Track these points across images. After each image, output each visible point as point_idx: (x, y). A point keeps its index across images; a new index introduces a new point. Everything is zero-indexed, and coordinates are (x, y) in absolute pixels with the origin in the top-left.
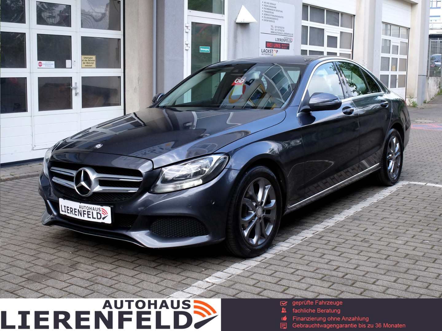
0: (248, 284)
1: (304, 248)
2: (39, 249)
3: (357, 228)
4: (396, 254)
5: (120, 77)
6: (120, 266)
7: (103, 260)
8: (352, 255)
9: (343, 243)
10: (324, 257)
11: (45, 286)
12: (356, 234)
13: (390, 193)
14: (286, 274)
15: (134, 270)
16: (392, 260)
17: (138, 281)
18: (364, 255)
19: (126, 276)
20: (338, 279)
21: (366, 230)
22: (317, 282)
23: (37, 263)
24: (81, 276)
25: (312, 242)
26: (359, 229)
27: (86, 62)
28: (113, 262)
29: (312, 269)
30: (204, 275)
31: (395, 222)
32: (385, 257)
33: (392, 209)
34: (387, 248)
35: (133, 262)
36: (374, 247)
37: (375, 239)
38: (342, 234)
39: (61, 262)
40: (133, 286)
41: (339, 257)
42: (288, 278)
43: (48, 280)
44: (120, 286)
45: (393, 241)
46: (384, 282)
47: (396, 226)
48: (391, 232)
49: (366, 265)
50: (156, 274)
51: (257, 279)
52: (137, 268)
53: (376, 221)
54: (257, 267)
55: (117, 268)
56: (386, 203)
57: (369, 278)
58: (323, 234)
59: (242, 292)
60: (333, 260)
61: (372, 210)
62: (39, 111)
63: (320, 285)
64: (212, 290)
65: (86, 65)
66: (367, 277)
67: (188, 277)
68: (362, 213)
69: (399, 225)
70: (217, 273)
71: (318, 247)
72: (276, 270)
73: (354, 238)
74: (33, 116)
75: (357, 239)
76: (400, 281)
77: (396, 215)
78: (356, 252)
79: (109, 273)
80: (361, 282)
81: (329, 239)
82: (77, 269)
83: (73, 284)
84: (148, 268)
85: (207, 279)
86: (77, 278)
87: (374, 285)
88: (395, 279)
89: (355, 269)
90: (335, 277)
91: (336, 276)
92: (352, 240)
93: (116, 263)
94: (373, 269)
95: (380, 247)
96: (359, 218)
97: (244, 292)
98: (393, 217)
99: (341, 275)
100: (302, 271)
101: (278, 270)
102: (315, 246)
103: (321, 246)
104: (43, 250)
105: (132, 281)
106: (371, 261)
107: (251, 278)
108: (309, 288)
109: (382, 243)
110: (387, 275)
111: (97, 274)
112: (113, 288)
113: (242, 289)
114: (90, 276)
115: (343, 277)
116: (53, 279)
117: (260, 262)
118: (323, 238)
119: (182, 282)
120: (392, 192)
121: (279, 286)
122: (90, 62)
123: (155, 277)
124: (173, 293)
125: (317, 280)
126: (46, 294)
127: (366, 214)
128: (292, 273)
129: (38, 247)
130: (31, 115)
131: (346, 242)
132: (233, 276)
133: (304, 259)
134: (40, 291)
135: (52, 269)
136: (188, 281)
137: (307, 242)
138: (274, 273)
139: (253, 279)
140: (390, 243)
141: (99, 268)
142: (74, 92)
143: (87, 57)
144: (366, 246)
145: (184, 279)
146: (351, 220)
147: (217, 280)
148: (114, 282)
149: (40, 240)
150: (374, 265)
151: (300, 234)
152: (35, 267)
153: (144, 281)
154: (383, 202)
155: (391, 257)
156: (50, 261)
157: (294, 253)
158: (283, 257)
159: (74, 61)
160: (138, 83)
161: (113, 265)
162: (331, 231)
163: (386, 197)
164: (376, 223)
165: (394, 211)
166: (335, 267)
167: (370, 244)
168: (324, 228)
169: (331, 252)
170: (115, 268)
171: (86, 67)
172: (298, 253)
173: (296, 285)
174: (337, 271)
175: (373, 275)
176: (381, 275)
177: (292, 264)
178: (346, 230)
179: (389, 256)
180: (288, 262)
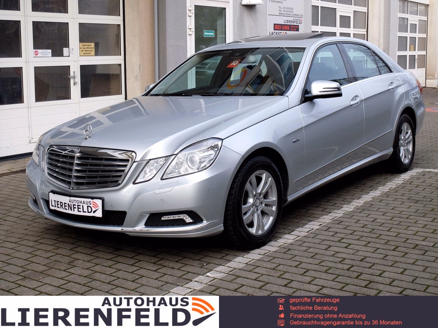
0: (250, 278)
1: (310, 240)
2: (36, 247)
3: (366, 218)
4: (406, 245)
5: (121, 64)
6: (120, 261)
7: (102, 256)
8: (359, 246)
9: (351, 234)
10: (331, 248)
11: (42, 284)
12: (365, 225)
13: (403, 182)
14: (290, 267)
15: (133, 266)
16: (400, 250)
17: (137, 277)
18: (372, 246)
19: (125, 272)
20: (343, 271)
21: (376, 221)
22: (322, 275)
23: (34, 261)
24: (79, 272)
25: (318, 234)
26: (368, 220)
27: (84, 50)
28: (113, 258)
29: (317, 262)
30: (206, 270)
31: (407, 211)
32: (393, 248)
33: (404, 198)
34: (396, 239)
35: (133, 258)
36: (383, 238)
37: (384, 230)
38: (350, 225)
39: (59, 258)
40: (132, 282)
41: (345, 249)
42: (292, 271)
43: (46, 278)
44: (119, 282)
45: (404, 231)
46: (391, 273)
47: (407, 216)
48: (401, 222)
49: (373, 257)
50: (156, 269)
51: (259, 272)
52: (137, 264)
53: (386, 211)
54: (260, 260)
55: (116, 264)
56: (397, 192)
57: (375, 270)
58: (330, 226)
59: (244, 286)
60: (340, 252)
61: (382, 200)
62: (36, 102)
63: (324, 278)
64: (213, 285)
65: (84, 53)
66: (373, 269)
67: (189, 272)
68: (372, 203)
69: (410, 215)
70: (219, 267)
71: (324, 239)
72: (280, 263)
73: (362, 229)
74: (29, 107)
75: (365, 230)
76: (407, 272)
77: (408, 204)
78: (364, 243)
79: (108, 269)
80: (366, 274)
81: (336, 230)
82: (75, 266)
83: (70, 282)
84: (148, 264)
85: (208, 274)
86: (75, 275)
87: (380, 277)
88: (402, 270)
89: (361, 260)
90: (340, 270)
91: (341, 268)
92: (360, 231)
93: (115, 259)
94: (380, 260)
95: (389, 238)
96: (369, 208)
97: (246, 287)
98: (404, 206)
99: (347, 267)
100: (306, 264)
101: (281, 264)
102: (321, 238)
103: (328, 238)
104: (40, 247)
105: (131, 277)
106: (379, 253)
107: (254, 272)
108: (312, 281)
109: (391, 234)
110: (394, 267)
111: (95, 270)
112: (111, 284)
113: (244, 283)
114: (88, 272)
115: (348, 270)
116: (50, 277)
117: (262, 255)
118: (330, 230)
119: (183, 277)
120: (405, 180)
121: (282, 279)
122: (89, 49)
123: (155, 272)
124: (173, 289)
125: (321, 273)
126: (43, 291)
127: (376, 204)
128: (296, 266)
129: (35, 244)
130: (27, 106)
131: (355, 233)
132: (235, 270)
133: (309, 251)
134: (37, 289)
135: (50, 266)
136: (189, 276)
137: (313, 234)
138: (277, 266)
139: (256, 273)
140: (399, 233)
141: (97, 264)
142: (72, 81)
143: (85, 44)
144: (375, 237)
145: (185, 274)
146: (360, 211)
147: (218, 275)
148: (113, 278)
149: (38, 237)
150: (382, 256)
151: (307, 226)
152: (32, 264)
153: (143, 276)
154: (395, 191)
155: (399, 248)
156: (47, 258)
157: (300, 245)
158: (287, 249)
159: (71, 49)
160: (140, 71)
161: (112, 261)
162: (338, 222)
163: (399, 186)
164: (386, 213)
165: (406, 201)
166: (340, 260)
167: (379, 235)
168: (331, 220)
169: (338, 244)
170: (114, 264)
171: (84, 55)
172: (303, 245)
173: (300, 278)
174: (343, 264)
175: (379, 267)
176: (388, 267)
177: (296, 257)
178: (354, 221)
179: (397, 247)
180: (293, 255)
